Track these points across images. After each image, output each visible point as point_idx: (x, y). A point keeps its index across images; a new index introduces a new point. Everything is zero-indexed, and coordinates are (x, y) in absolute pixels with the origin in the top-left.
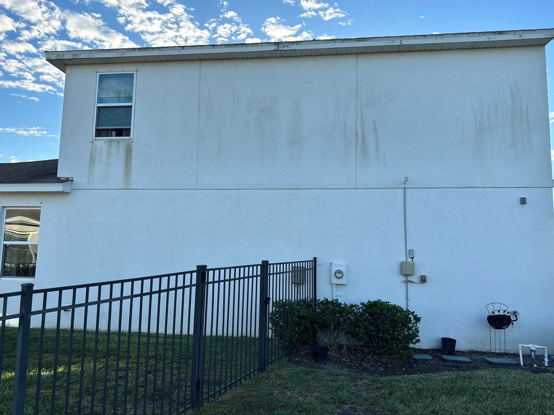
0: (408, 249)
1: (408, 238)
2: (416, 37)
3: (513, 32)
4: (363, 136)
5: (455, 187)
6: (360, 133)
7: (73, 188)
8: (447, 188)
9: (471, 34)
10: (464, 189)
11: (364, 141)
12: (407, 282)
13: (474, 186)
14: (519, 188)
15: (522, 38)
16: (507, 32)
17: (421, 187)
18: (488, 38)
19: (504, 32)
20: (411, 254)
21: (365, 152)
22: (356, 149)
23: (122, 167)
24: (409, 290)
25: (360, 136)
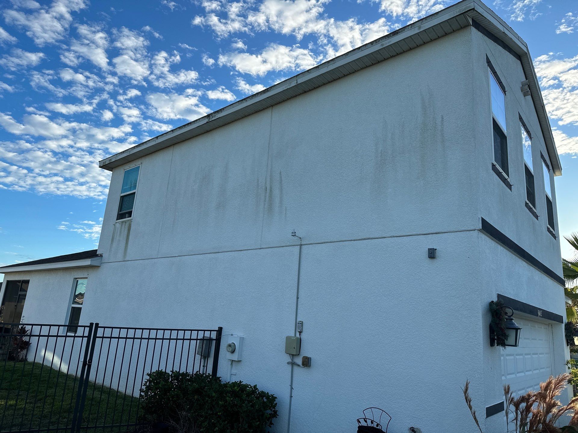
0: (298, 320)
1: (299, 306)
2: (310, 71)
3: (410, 26)
4: (271, 191)
5: (350, 239)
6: (268, 188)
7: (102, 262)
8: (342, 242)
9: (362, 47)
10: (359, 241)
11: (271, 196)
12: (293, 364)
13: (371, 237)
14: (429, 235)
15: (422, 30)
16: (403, 29)
17: (316, 242)
18: (382, 45)
19: (399, 31)
20: (299, 326)
21: (270, 209)
22: (265, 204)
23: (125, 241)
24: (294, 376)
25: (268, 191)
